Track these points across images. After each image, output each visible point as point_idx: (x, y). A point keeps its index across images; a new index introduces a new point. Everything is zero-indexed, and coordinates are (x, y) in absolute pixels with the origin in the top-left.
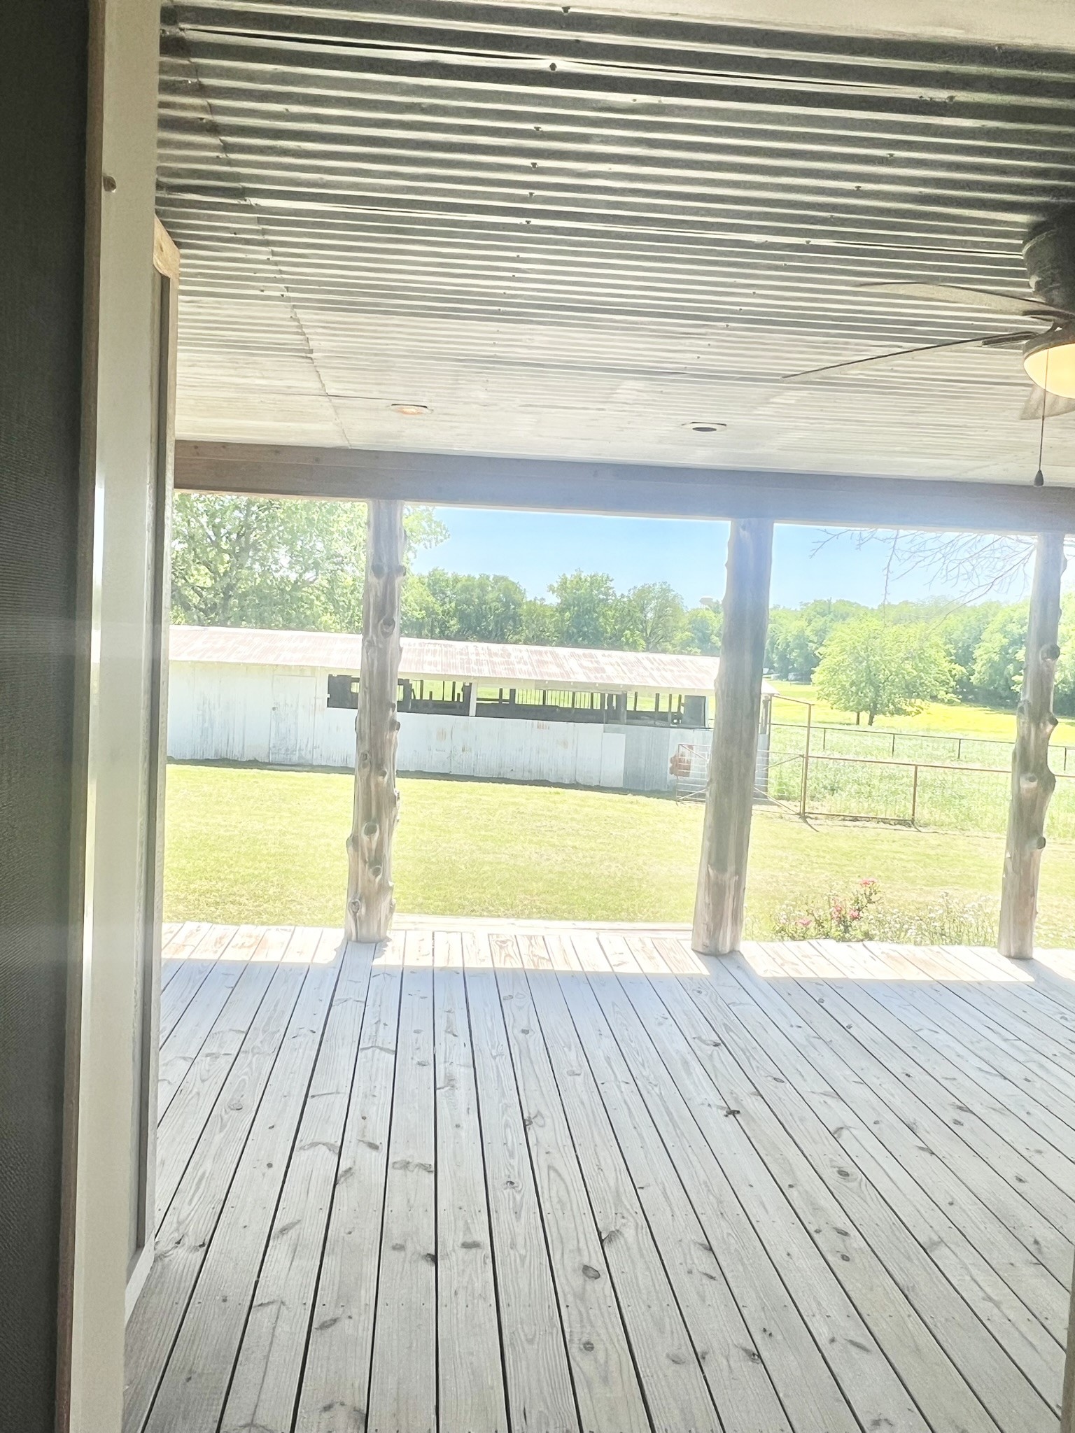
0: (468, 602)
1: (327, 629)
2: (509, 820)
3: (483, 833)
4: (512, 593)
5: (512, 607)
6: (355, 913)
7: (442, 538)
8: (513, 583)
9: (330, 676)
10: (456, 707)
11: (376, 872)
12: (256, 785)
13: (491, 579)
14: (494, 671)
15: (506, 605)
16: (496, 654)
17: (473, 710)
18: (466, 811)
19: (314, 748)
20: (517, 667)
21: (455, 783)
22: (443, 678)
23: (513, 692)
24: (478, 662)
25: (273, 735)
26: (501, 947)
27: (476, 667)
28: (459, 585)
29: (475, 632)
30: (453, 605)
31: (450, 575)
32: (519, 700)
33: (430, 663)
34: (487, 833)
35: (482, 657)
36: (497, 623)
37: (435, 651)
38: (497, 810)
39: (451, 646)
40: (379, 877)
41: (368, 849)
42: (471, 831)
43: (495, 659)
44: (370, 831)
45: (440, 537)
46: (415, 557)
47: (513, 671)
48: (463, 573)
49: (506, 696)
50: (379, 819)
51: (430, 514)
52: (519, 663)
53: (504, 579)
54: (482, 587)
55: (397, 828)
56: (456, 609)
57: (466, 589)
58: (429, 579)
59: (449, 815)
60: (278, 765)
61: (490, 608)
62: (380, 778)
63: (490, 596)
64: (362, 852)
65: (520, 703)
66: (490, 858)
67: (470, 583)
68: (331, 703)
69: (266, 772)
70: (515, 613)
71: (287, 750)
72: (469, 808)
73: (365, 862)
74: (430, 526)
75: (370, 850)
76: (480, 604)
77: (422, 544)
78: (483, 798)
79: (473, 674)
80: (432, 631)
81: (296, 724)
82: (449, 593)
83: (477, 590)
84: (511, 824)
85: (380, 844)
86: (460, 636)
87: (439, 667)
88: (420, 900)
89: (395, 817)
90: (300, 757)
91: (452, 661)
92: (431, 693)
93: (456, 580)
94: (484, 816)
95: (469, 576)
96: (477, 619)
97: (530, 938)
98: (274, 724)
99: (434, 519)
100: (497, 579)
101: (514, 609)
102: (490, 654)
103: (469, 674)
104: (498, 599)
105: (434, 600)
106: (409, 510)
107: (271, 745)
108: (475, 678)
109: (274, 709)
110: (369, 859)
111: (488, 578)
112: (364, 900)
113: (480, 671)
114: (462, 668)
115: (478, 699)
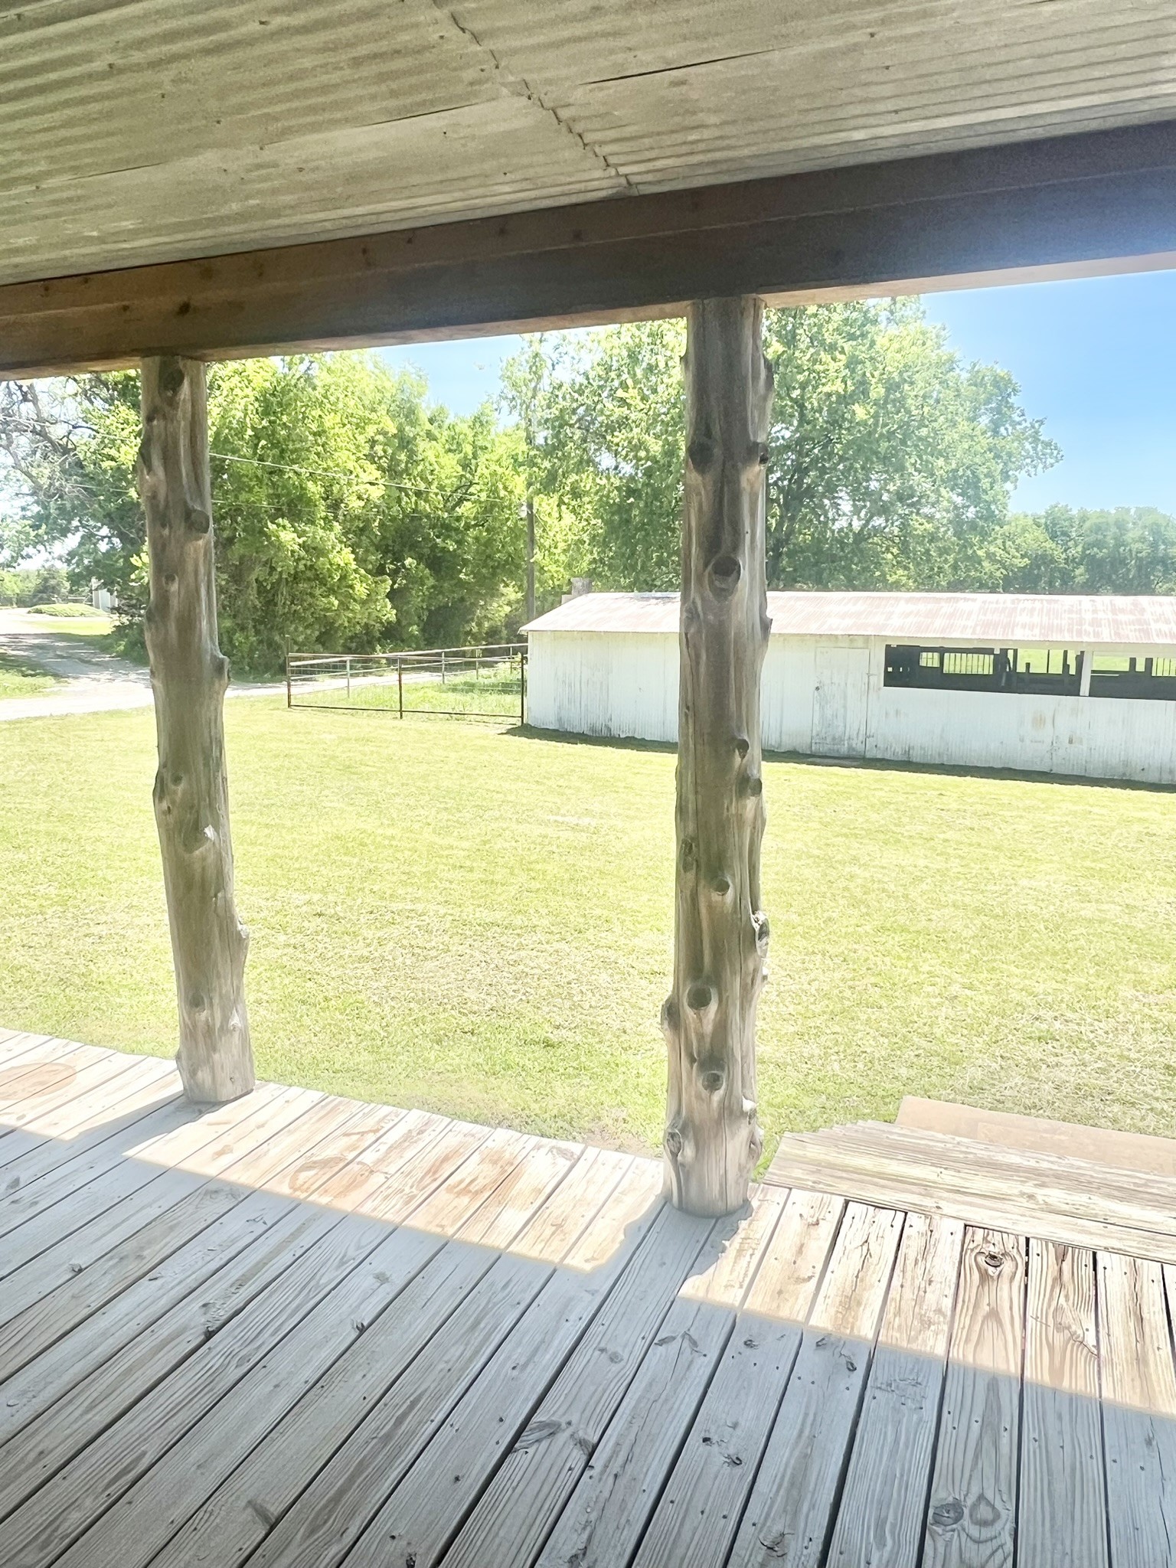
0: (1099, 544)
1: (896, 586)
2: (1130, 846)
3: (1088, 863)
4: (1163, 529)
5: (1163, 547)
6: (674, 1155)
7: (1053, 461)
8: (1164, 516)
9: (888, 647)
10: (1063, 684)
11: (713, 1083)
12: (787, 783)
13: (1132, 512)
14: (1117, 634)
15: (1154, 545)
16: (1122, 611)
17: (1085, 686)
18: (1066, 829)
19: (867, 737)
20: (1154, 626)
21: (1056, 786)
22: (1048, 645)
23: (1149, 662)
24: (1095, 623)
25: (816, 721)
26: (984, 1277)
27: (1090, 629)
28: (1087, 524)
29: (1110, 582)
30: (1079, 549)
31: (1075, 512)
32: (1159, 670)
33: (1024, 626)
34: (1093, 865)
35: (1101, 615)
36: (1139, 568)
37: (1033, 610)
38: (1113, 829)
39: (1056, 601)
40: (721, 1092)
41: (697, 1034)
42: (1069, 861)
43: (1121, 617)
44: (700, 1001)
45: (1050, 461)
46: (1016, 488)
47: (1147, 632)
48: (1093, 509)
49: (1140, 667)
50: (716, 979)
51: (1037, 432)
52: (1157, 621)
53: (1151, 511)
54: (1121, 526)
55: (763, 993)
56: (1084, 556)
57: (1098, 529)
58: (1047, 518)
59: (1040, 835)
60: (820, 757)
61: (1130, 550)
62: (716, 897)
63: (1130, 536)
64: (686, 1037)
65: (1160, 674)
66: (1089, 911)
67: (1104, 520)
68: (891, 680)
69: (804, 766)
70: (1166, 555)
71: (834, 739)
72: (1070, 826)
73: (692, 1060)
74: (1035, 449)
75: (701, 1037)
76: (1118, 546)
77: (1023, 472)
78: (1095, 810)
79: (1085, 639)
80: (1051, 583)
81: (845, 707)
82: (1074, 535)
83: (1114, 529)
84: (1133, 850)
85: (722, 1026)
86: (1090, 588)
87: (1037, 631)
88: (955, 989)
89: (755, 970)
90: (850, 748)
91: (1055, 622)
92: (1028, 665)
93: (1083, 519)
94: (1093, 838)
95: (1102, 511)
96: (1112, 564)
97: (1063, 1251)
98: (817, 707)
99: (1041, 438)
100: (1141, 513)
101: (1165, 550)
102: (1114, 611)
103: (1079, 640)
104: (1142, 539)
105: (1054, 546)
106: (1006, 429)
107: (814, 734)
108: (1089, 644)
109: (817, 689)
110: (699, 1055)
111: (1128, 510)
112: (691, 1135)
113: (1096, 634)
114: (1070, 631)
115: (1093, 672)
